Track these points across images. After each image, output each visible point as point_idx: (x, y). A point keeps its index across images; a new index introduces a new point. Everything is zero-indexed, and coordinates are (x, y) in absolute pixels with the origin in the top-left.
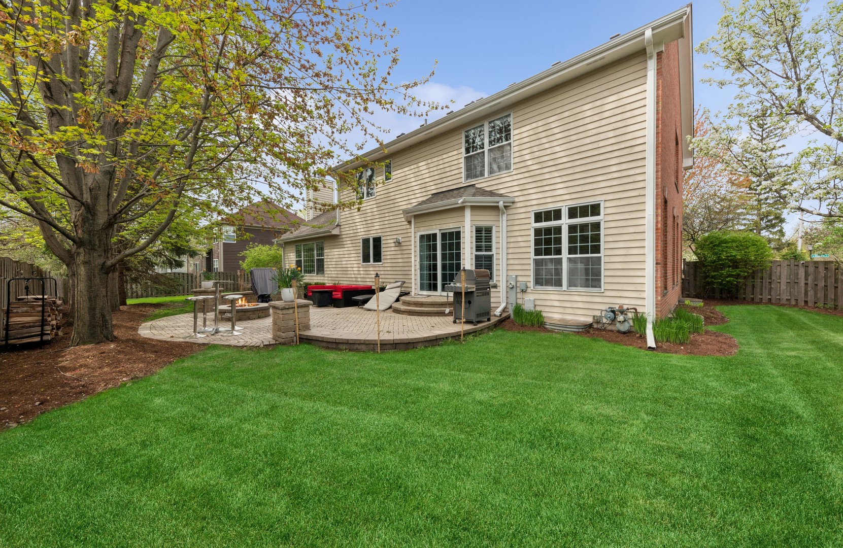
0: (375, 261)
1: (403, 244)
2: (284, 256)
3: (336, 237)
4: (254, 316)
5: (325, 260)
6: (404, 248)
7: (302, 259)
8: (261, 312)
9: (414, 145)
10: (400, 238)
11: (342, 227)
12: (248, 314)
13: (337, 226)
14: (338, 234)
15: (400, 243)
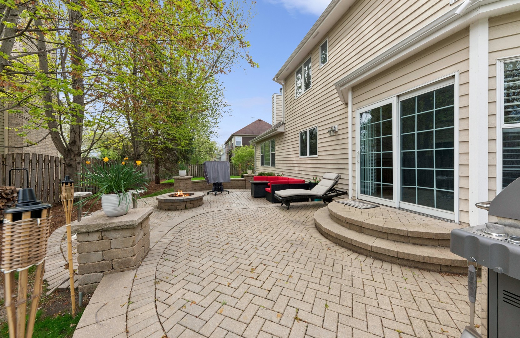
0: (311, 154)
1: (340, 132)
2: (256, 152)
3: (281, 134)
4: (181, 207)
5: (276, 155)
6: (341, 137)
7: (264, 154)
8: (188, 203)
9: (354, 4)
10: (336, 126)
11: (286, 125)
12: (175, 205)
13: (282, 124)
14: (284, 131)
15: (335, 132)
